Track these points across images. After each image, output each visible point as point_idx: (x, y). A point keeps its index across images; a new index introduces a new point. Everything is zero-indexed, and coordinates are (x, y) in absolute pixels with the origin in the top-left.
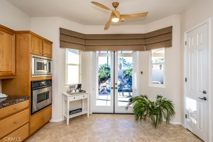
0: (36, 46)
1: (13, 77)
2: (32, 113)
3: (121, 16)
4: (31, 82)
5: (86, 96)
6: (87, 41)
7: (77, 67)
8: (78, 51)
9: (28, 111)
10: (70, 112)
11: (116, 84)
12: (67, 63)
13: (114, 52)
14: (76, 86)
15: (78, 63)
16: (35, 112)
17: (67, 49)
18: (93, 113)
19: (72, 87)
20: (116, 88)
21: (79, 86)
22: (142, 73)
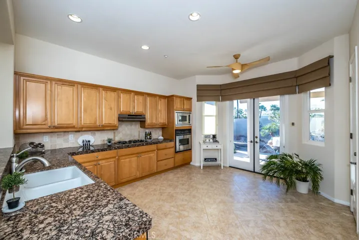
0: (179, 104)
1: (166, 126)
2: (176, 152)
3: (243, 66)
4: (176, 130)
5: (219, 147)
6: (223, 91)
7: (214, 118)
8: (214, 102)
9: (173, 150)
10: (205, 159)
11: (257, 137)
12: (203, 114)
13: (254, 99)
14: (212, 136)
15: (215, 114)
16: (178, 152)
17: (203, 102)
18: (230, 167)
19: (207, 137)
20: (257, 142)
21: (214, 137)
22: (293, 124)
